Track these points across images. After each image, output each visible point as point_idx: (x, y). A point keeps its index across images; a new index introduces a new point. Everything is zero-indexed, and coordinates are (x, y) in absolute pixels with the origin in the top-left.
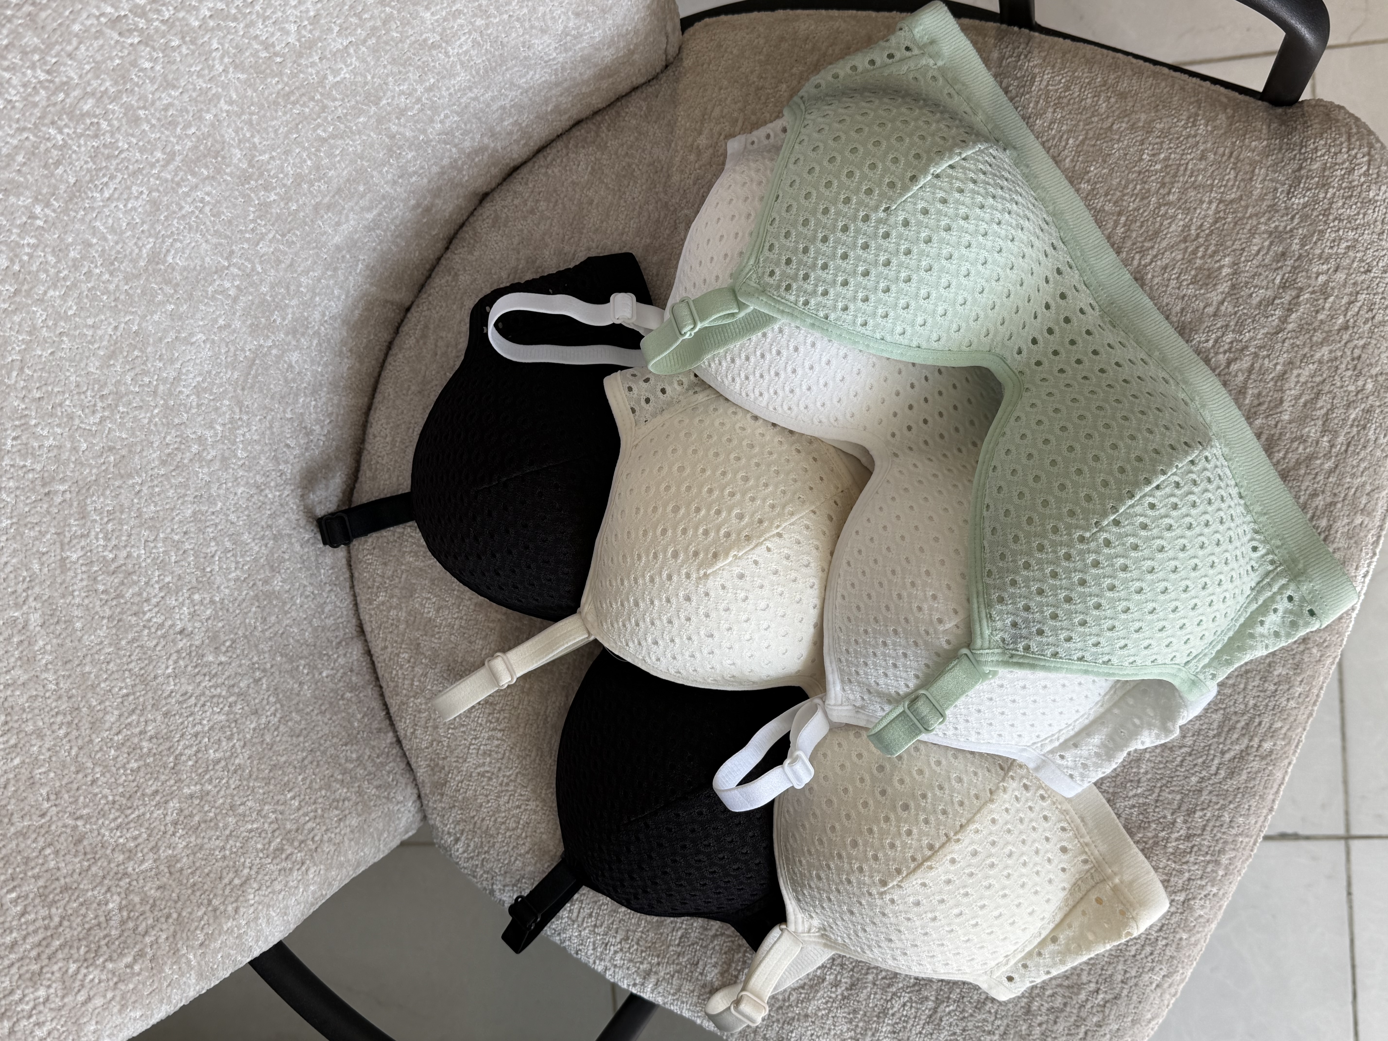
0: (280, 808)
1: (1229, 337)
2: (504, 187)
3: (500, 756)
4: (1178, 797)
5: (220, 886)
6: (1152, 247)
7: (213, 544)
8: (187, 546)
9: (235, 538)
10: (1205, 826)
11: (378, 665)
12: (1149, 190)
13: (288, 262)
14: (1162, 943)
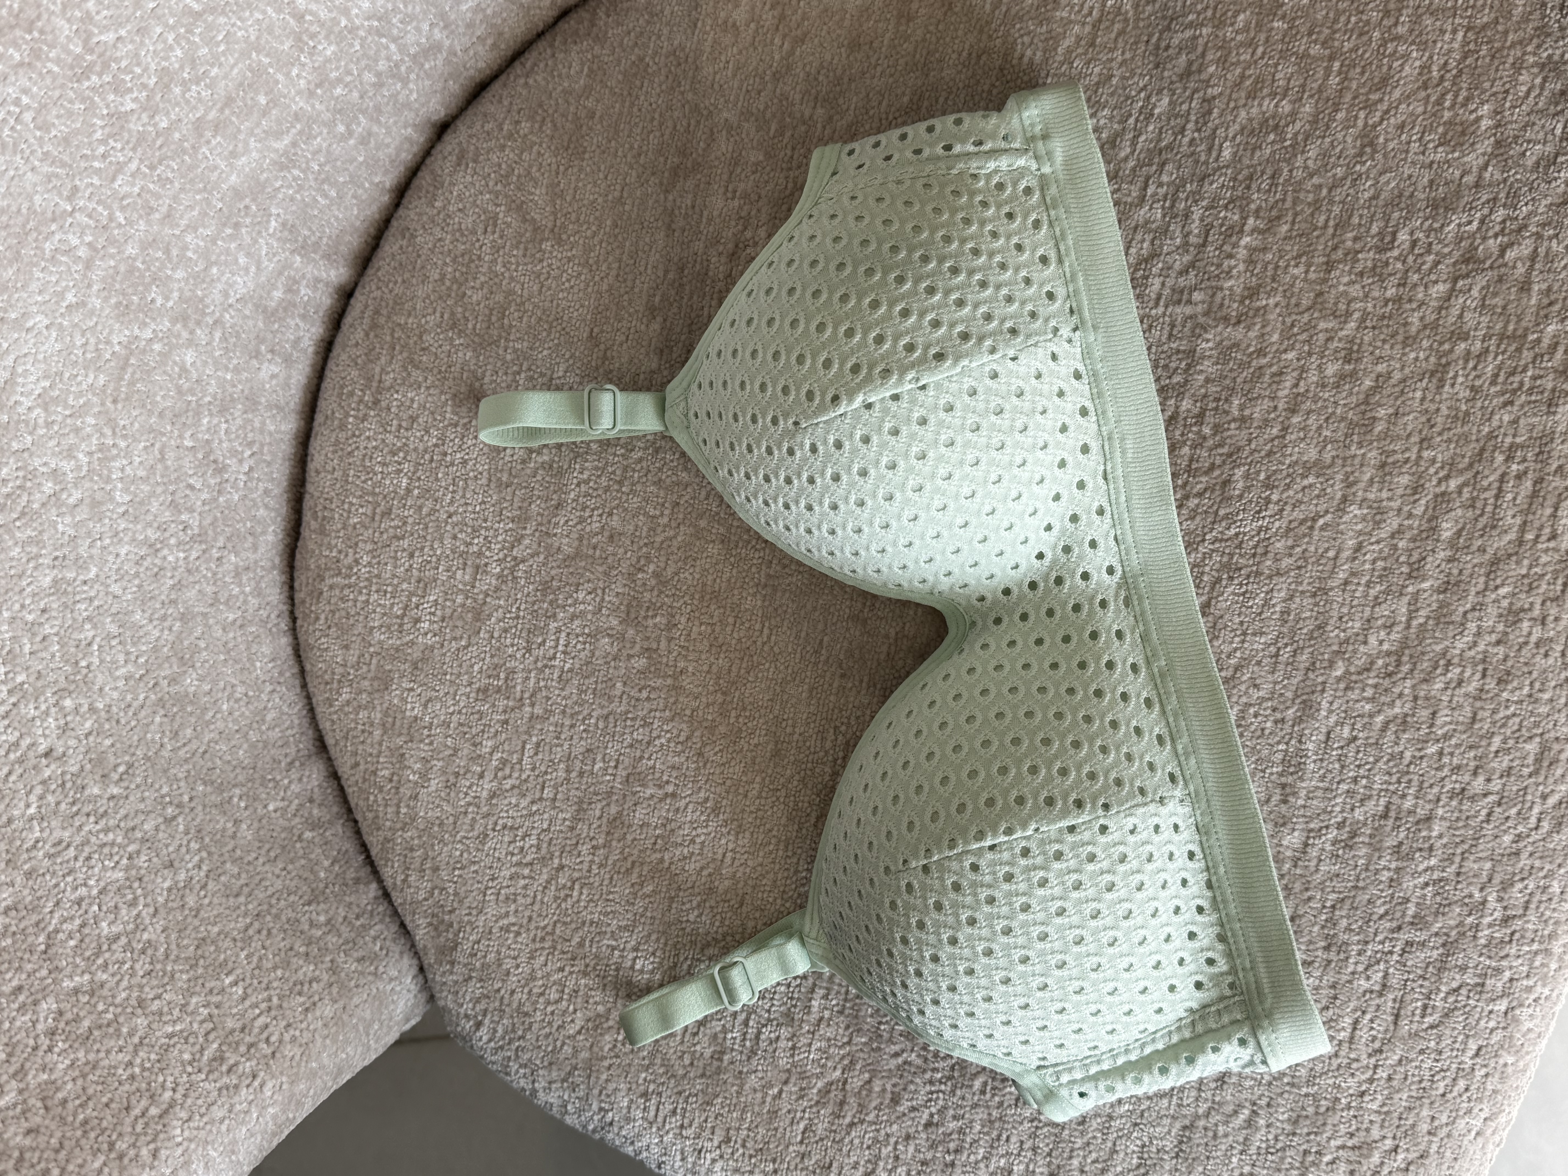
0: (215, 999)
1: (1500, 214)
2: (470, 111)
3: (529, 900)
4: (1488, 865)
5: (128, 1121)
6: (1381, 100)
7: (88, 626)
8: (47, 630)
9: (121, 618)
10: (1528, 902)
11: (349, 791)
12: (1368, 22)
13: (164, 209)
14: (1480, 1073)
